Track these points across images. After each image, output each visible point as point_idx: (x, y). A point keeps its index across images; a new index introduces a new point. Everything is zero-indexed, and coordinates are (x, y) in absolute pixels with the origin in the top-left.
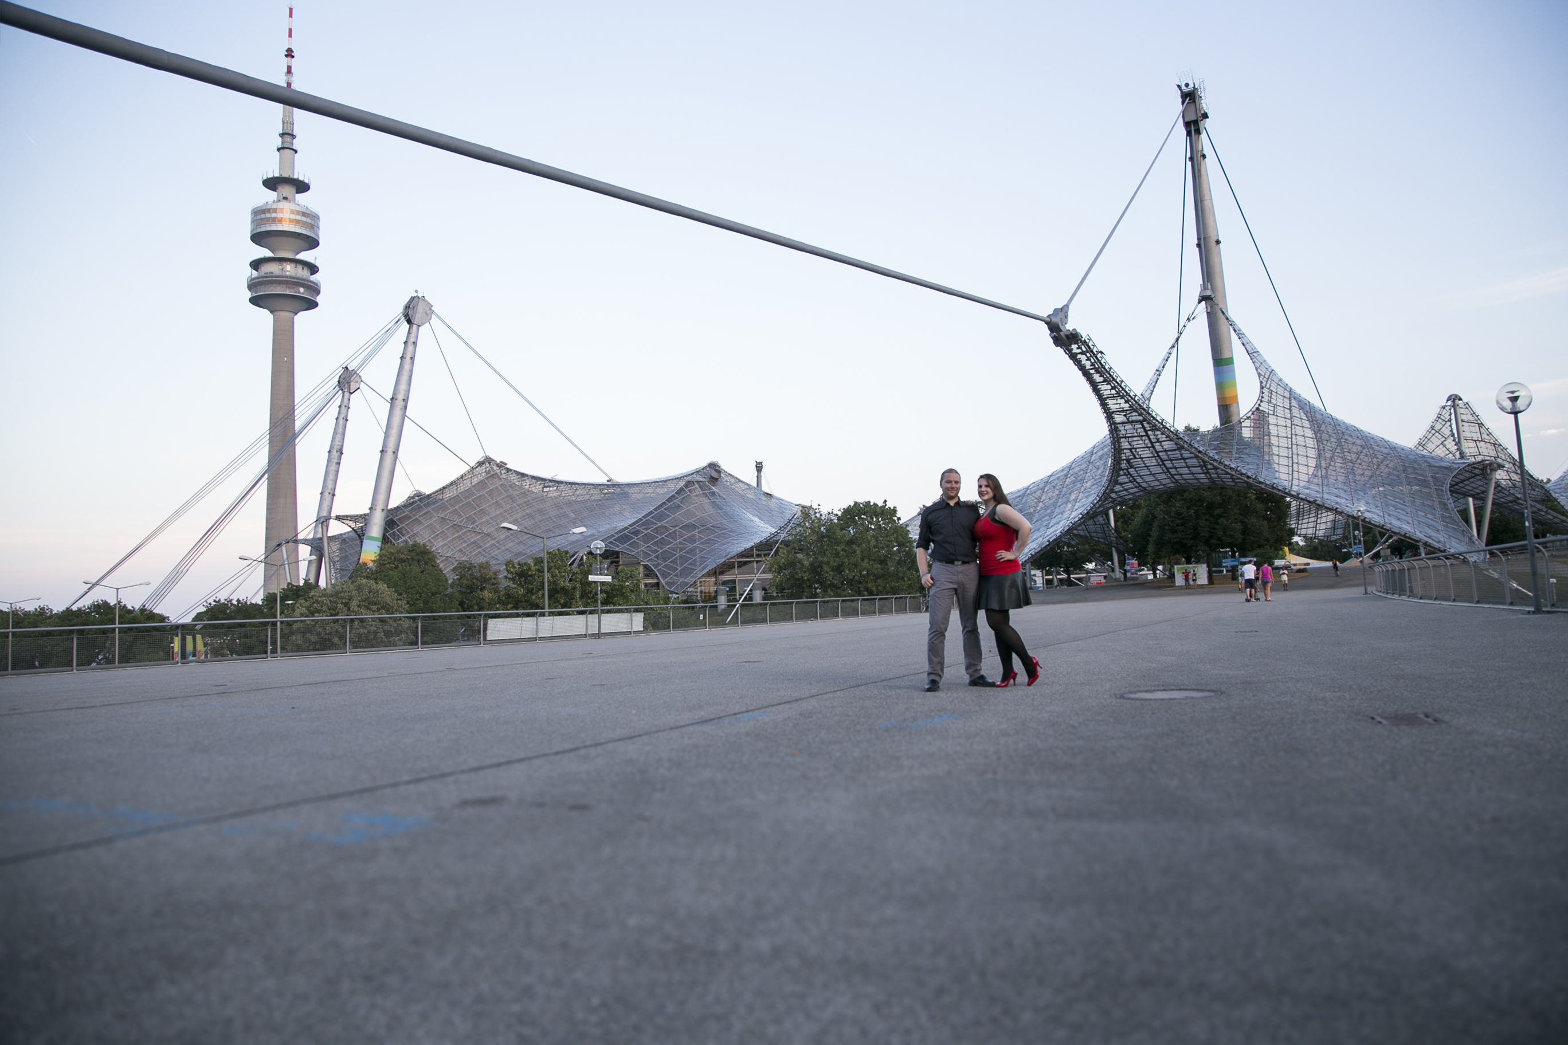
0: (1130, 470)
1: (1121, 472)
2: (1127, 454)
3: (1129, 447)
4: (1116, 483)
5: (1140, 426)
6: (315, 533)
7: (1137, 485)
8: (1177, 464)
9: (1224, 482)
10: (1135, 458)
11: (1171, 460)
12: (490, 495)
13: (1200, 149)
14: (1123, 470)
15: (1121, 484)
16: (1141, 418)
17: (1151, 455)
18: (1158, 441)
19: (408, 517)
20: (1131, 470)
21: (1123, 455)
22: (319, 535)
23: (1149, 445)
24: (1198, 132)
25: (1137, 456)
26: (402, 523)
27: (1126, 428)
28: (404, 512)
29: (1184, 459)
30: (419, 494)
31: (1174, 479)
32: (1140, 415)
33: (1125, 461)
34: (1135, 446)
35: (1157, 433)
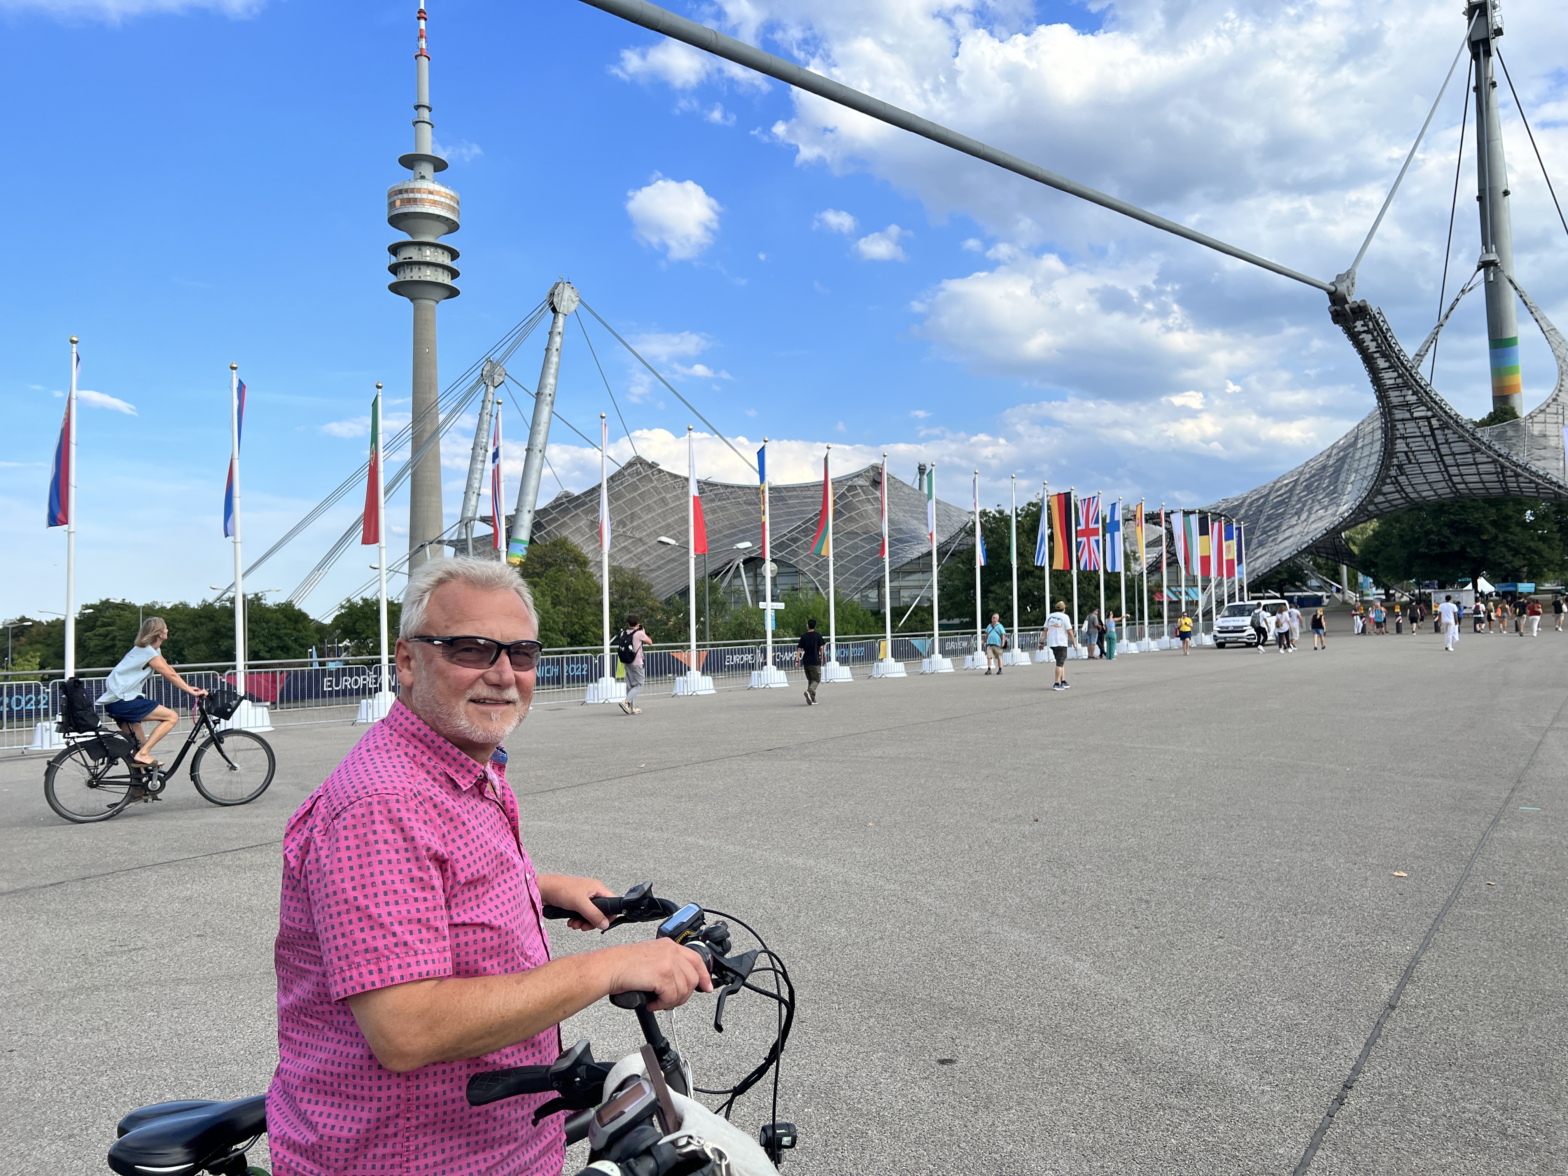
0: (1399, 478)
1: (1388, 481)
2: (1400, 459)
3: (1407, 449)
4: (1379, 492)
5: (1426, 424)
6: (460, 534)
7: (1404, 495)
8: (1464, 470)
9: (1522, 492)
10: (1410, 463)
11: (1458, 465)
12: (641, 498)
13: (1490, 75)
14: (1391, 477)
15: (1384, 494)
16: (1430, 414)
17: (1434, 460)
18: (1447, 442)
19: (555, 520)
20: (1402, 479)
21: (1395, 460)
22: (464, 537)
23: (1433, 447)
24: (1488, 54)
25: (1413, 461)
26: (550, 526)
27: (1406, 426)
28: (552, 514)
29: (1476, 464)
30: (567, 495)
31: (1456, 488)
32: (1429, 409)
33: (1395, 468)
34: (1413, 449)
35: (1446, 431)
